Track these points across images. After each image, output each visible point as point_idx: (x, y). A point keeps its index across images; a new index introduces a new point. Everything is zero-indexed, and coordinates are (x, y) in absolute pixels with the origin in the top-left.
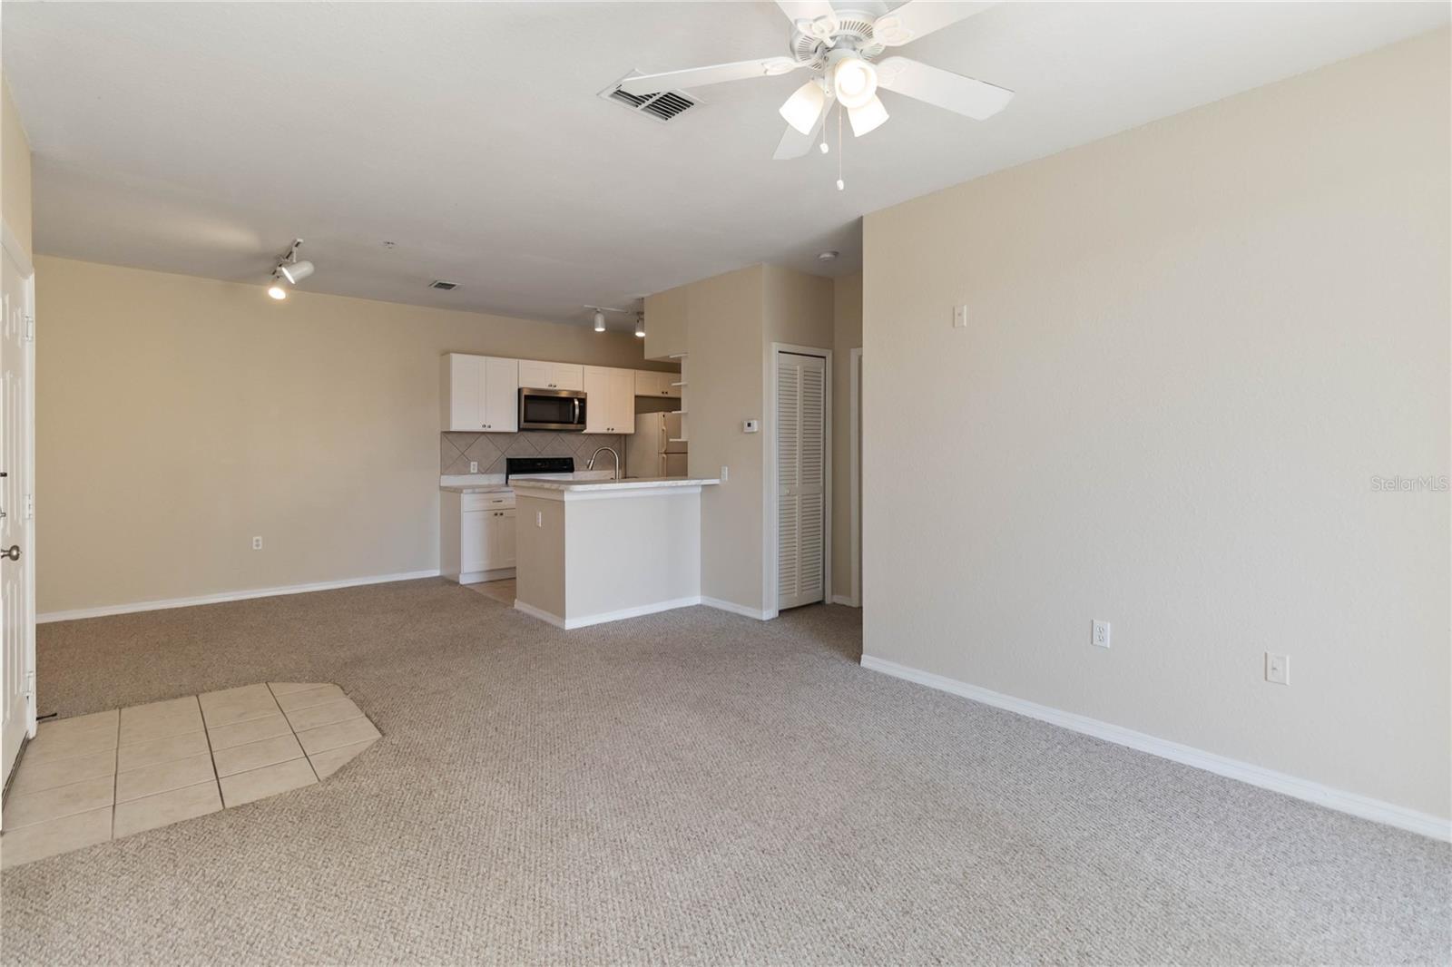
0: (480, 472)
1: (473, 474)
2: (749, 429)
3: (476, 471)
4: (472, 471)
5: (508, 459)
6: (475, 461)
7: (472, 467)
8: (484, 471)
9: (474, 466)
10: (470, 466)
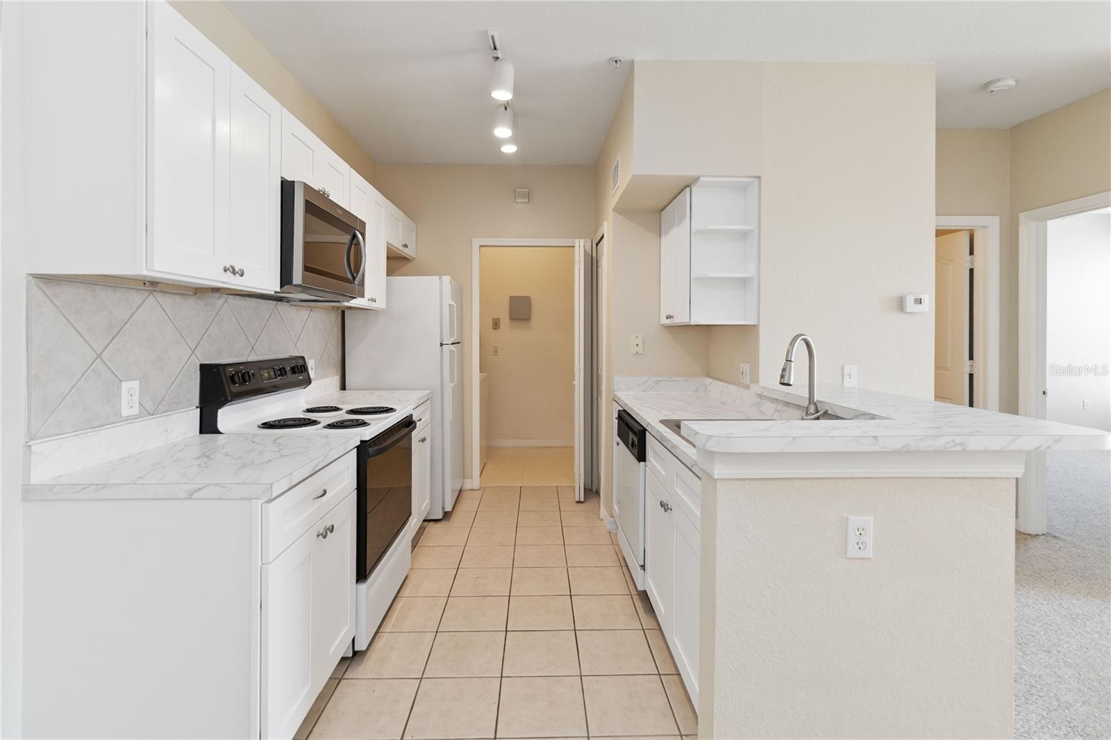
0: (146, 413)
1: (128, 418)
2: (918, 308)
3: (135, 411)
4: (125, 412)
5: (203, 368)
6: (131, 379)
7: (125, 398)
8: (153, 408)
9: (130, 392)
10: (119, 396)
